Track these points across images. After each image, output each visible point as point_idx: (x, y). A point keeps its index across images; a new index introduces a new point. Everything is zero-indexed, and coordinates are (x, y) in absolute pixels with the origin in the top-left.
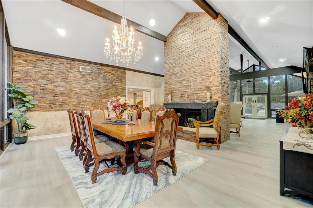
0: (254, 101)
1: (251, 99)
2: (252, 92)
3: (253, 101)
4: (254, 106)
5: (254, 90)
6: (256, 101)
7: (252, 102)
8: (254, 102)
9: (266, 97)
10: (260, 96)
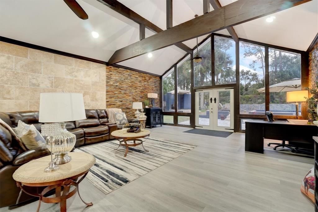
0: (213, 99)
1: (209, 97)
2: (210, 83)
4: (212, 109)
5: (213, 80)
6: (215, 99)
7: (210, 101)
8: (213, 101)
9: (232, 92)
10: (223, 90)
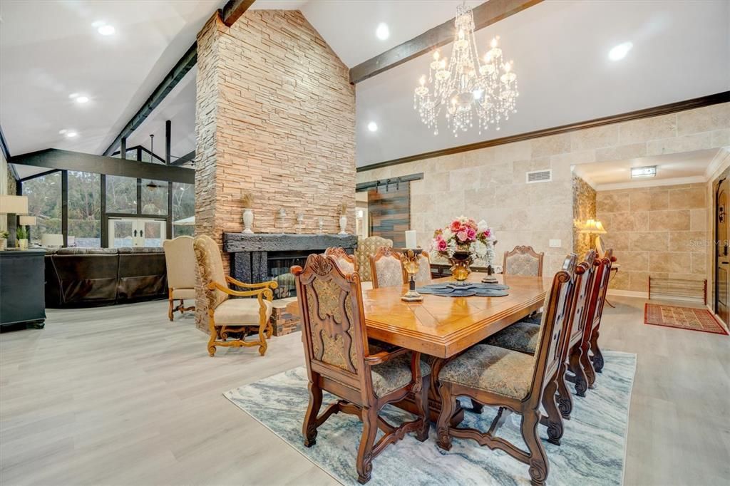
1: (132, 229)
2: (134, 211)
3: (135, 232)
5: (139, 207)
6: (141, 232)
7: (133, 234)
8: (138, 234)
9: (163, 224)
